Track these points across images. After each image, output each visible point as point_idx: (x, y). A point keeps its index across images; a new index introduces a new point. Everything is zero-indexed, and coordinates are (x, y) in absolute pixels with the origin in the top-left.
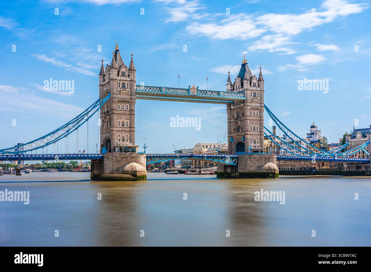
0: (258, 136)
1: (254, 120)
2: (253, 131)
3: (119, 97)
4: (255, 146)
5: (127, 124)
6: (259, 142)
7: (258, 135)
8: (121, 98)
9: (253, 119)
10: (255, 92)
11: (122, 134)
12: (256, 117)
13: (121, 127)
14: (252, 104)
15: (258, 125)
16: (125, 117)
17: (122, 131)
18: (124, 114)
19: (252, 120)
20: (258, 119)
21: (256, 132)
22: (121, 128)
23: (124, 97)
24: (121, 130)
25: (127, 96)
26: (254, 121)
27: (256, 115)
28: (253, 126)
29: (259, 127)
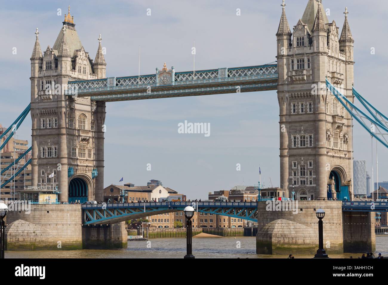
0: (310, 158)
1: (301, 122)
2: (298, 148)
3: (41, 106)
4: (304, 181)
5: (56, 152)
6: (312, 172)
7: (310, 155)
8: (43, 108)
9: (298, 120)
10: (300, 57)
11: (46, 170)
12: (306, 114)
13: (46, 158)
14: (294, 88)
15: (311, 132)
16: (52, 140)
17: (47, 164)
18: (49, 135)
19: (296, 122)
20: (311, 119)
21: (307, 148)
22: (45, 160)
23: (48, 105)
24: (45, 163)
25: (53, 103)
26: (301, 124)
27: (306, 108)
28: (298, 136)
29: (312, 136)
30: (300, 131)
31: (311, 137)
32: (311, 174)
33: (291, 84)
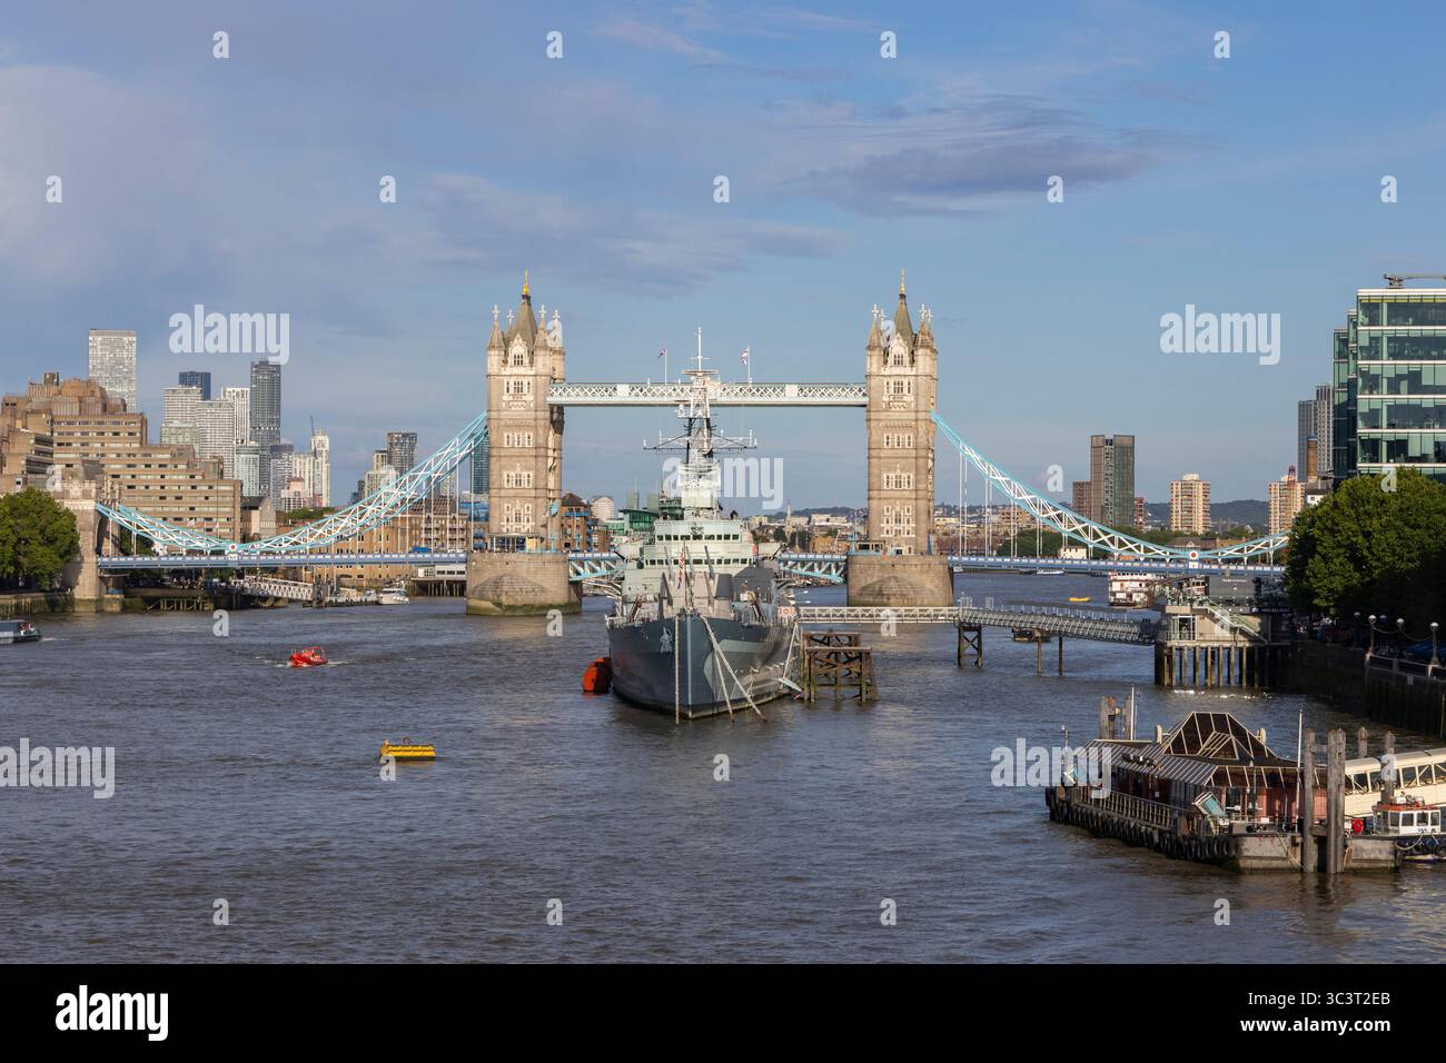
0: (908, 502)
2: (892, 490)
3: (507, 415)
4: (900, 531)
6: (911, 520)
7: (908, 499)
8: (512, 419)
9: (893, 455)
10: (898, 379)
11: (515, 506)
12: (904, 448)
13: (512, 488)
14: (889, 416)
15: (910, 471)
16: (523, 463)
17: (516, 497)
19: (890, 458)
21: (905, 490)
22: (511, 491)
24: (512, 495)
26: (897, 460)
27: (904, 443)
28: (892, 475)
29: (912, 476)
30: (895, 470)
31: (909, 477)
32: (908, 522)
33: (887, 411)
